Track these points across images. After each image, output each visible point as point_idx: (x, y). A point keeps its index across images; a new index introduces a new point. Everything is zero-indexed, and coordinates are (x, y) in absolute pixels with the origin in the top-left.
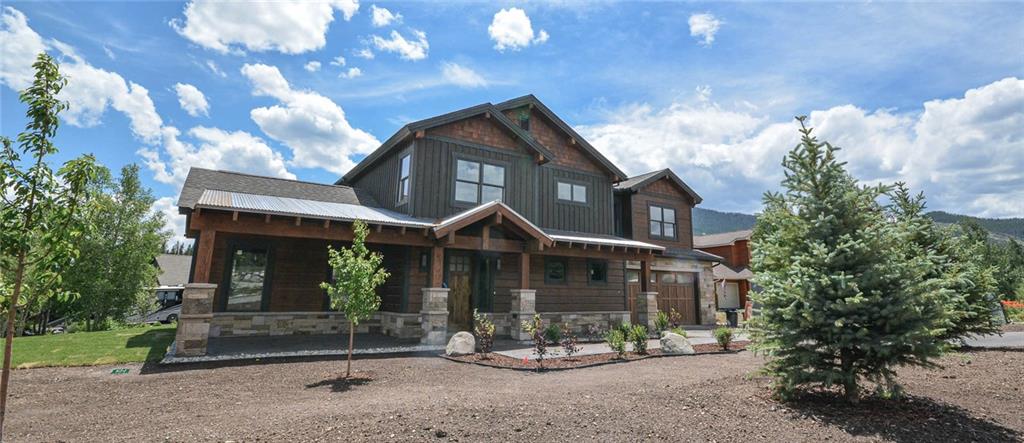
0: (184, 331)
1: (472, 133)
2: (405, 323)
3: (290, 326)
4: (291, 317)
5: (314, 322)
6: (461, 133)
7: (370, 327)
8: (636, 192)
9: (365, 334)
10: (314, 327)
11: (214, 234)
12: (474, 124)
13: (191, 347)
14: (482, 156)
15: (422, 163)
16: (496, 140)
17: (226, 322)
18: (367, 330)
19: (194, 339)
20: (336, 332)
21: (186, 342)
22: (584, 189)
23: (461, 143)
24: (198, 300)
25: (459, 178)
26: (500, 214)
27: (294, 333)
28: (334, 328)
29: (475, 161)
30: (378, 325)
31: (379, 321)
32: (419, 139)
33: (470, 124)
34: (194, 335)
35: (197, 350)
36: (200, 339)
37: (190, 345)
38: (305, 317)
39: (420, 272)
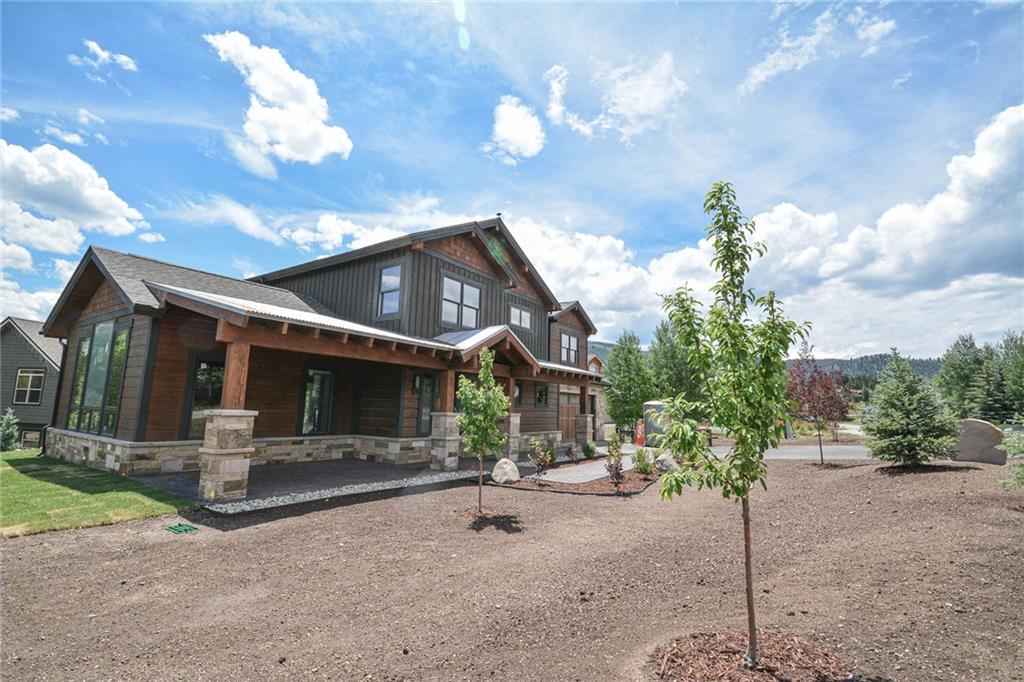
0: (221, 471)
1: (456, 251)
2: (402, 449)
3: (263, 454)
4: (265, 444)
5: (289, 448)
6: (447, 249)
7: (343, 453)
8: (556, 321)
9: (340, 460)
10: (289, 454)
11: (249, 347)
12: (459, 242)
13: (231, 489)
14: (464, 276)
15: (415, 276)
16: (474, 260)
17: (190, 453)
18: (340, 456)
19: (233, 479)
20: (310, 459)
21: (227, 483)
22: (528, 315)
23: (447, 259)
24: (237, 431)
25: (445, 297)
26: (509, 339)
27: (268, 462)
28: (309, 455)
29: (457, 280)
30: (350, 450)
31: (352, 445)
32: (414, 251)
33: (456, 243)
34: (234, 474)
35: (237, 494)
36: (240, 478)
37: (230, 486)
38: (279, 443)
39: (413, 394)
